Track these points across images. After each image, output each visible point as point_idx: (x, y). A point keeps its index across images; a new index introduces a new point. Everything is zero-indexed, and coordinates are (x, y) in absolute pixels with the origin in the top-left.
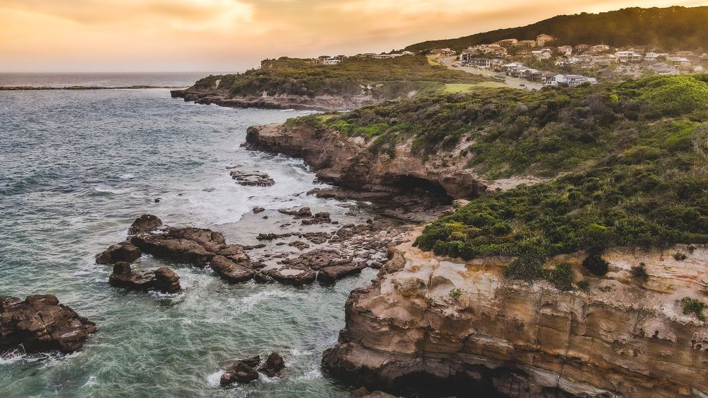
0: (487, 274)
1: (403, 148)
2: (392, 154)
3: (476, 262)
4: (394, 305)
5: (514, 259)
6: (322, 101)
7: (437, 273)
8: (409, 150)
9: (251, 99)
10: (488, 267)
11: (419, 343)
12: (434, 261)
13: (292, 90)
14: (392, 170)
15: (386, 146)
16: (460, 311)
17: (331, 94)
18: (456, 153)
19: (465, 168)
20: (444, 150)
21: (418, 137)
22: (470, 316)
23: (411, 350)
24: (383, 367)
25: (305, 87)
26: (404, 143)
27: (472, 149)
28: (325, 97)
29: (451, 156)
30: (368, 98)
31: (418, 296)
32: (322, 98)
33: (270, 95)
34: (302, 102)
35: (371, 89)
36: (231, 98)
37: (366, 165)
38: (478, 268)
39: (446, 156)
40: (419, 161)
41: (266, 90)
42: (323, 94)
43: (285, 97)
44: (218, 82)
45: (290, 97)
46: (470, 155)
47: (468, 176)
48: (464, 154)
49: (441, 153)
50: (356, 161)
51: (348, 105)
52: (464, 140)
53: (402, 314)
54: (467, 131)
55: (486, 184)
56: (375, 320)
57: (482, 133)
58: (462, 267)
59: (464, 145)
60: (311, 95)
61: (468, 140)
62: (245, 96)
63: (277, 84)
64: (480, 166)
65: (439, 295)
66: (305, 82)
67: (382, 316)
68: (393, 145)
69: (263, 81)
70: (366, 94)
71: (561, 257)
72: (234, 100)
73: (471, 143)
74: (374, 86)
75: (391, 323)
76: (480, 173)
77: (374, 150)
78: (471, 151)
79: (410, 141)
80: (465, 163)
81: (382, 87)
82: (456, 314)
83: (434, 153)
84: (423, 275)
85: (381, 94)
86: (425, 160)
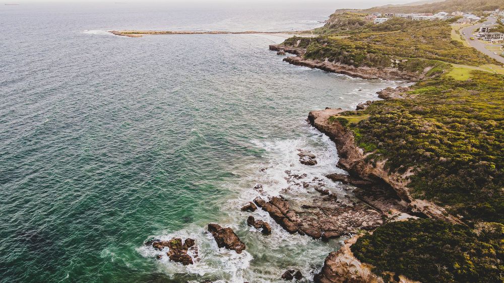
0: (367, 269)
1: (380, 164)
2: (375, 166)
3: (364, 264)
4: (338, 267)
5: (375, 267)
6: (362, 71)
7: (352, 263)
8: (382, 167)
9: (317, 63)
10: (368, 267)
12: (353, 258)
13: (344, 61)
14: (374, 173)
15: (373, 160)
16: (356, 277)
17: (369, 66)
18: (404, 176)
19: (405, 186)
20: (399, 173)
21: (388, 161)
22: (360, 279)
25: (353, 59)
26: (381, 162)
27: (411, 177)
28: (365, 68)
29: (401, 177)
30: (395, 70)
31: (346, 268)
32: (363, 68)
33: (330, 61)
34: (349, 70)
35: (398, 64)
36: (305, 60)
37: (362, 167)
38: (364, 266)
39: (399, 176)
40: (387, 174)
41: (328, 57)
42: (364, 66)
43: (339, 65)
44: (299, 42)
45: (342, 65)
46: (409, 181)
47: (405, 191)
48: (407, 178)
49: (397, 174)
50: (358, 163)
51: (380, 74)
52: (409, 170)
53: (340, 271)
54: (412, 166)
55: (411, 200)
56: (332, 270)
57: (419, 169)
58: (360, 264)
59: (408, 174)
60: (356, 66)
61: (411, 171)
62: (314, 59)
63: (335, 54)
64: (412, 189)
65: (352, 270)
66: (353, 56)
67: (334, 270)
68: (376, 161)
69: (326, 50)
70: (394, 67)
71: (388, 272)
72: (307, 62)
73: (412, 174)
74: (401, 61)
75: (337, 273)
76: (411, 193)
77: (367, 161)
78: (411, 179)
79: (384, 162)
80: (406, 184)
81: (406, 62)
82: (355, 278)
83: (394, 172)
84: (348, 261)
85: (404, 67)
86: (389, 174)
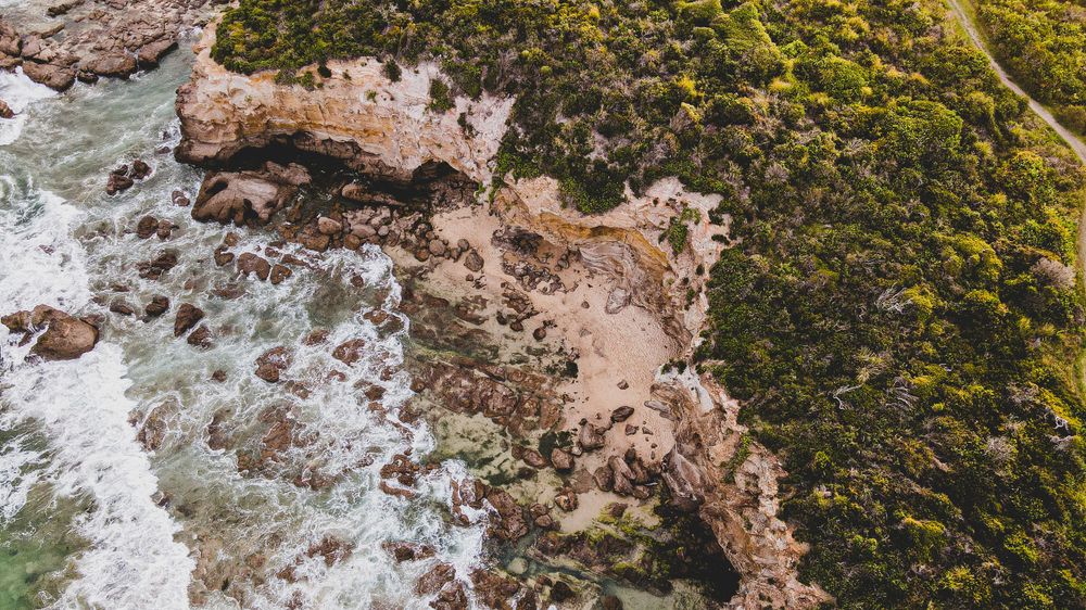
0: (265, 83)
4: (211, 109)
5: (278, 71)
10: (264, 78)
11: (237, 132)
12: (227, 76)
16: (255, 110)
22: (264, 110)
23: (234, 137)
24: (218, 153)
31: (226, 102)
38: (257, 80)
53: (219, 115)
58: (247, 80)
65: (239, 100)
71: (305, 69)
75: (214, 123)
84: (223, 88)
